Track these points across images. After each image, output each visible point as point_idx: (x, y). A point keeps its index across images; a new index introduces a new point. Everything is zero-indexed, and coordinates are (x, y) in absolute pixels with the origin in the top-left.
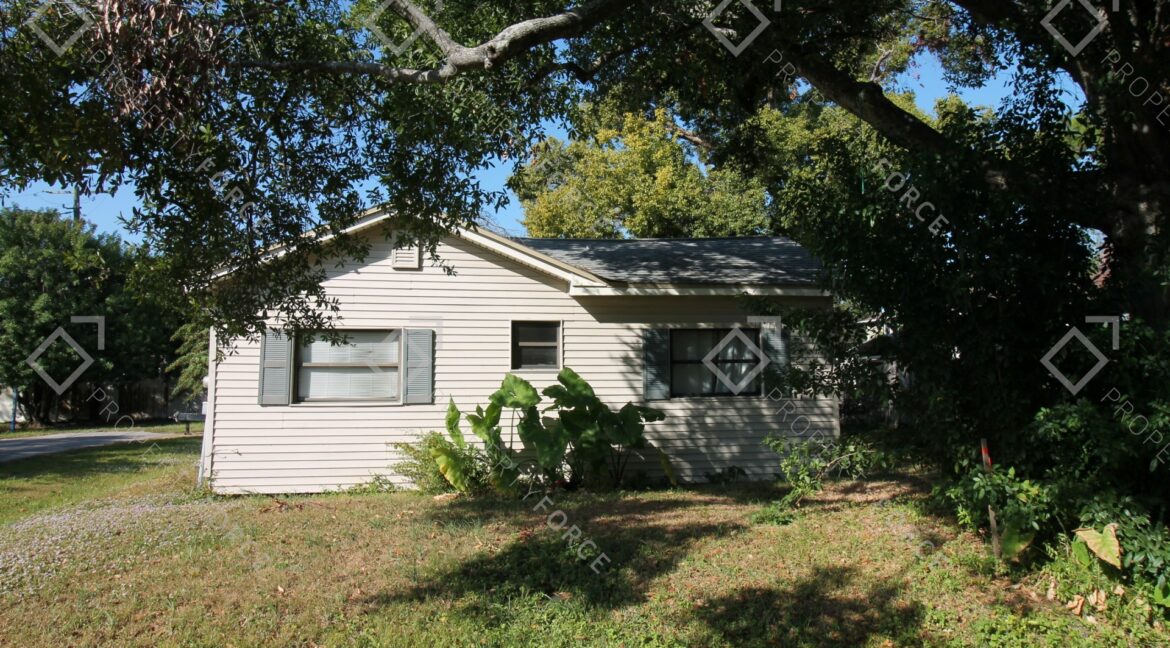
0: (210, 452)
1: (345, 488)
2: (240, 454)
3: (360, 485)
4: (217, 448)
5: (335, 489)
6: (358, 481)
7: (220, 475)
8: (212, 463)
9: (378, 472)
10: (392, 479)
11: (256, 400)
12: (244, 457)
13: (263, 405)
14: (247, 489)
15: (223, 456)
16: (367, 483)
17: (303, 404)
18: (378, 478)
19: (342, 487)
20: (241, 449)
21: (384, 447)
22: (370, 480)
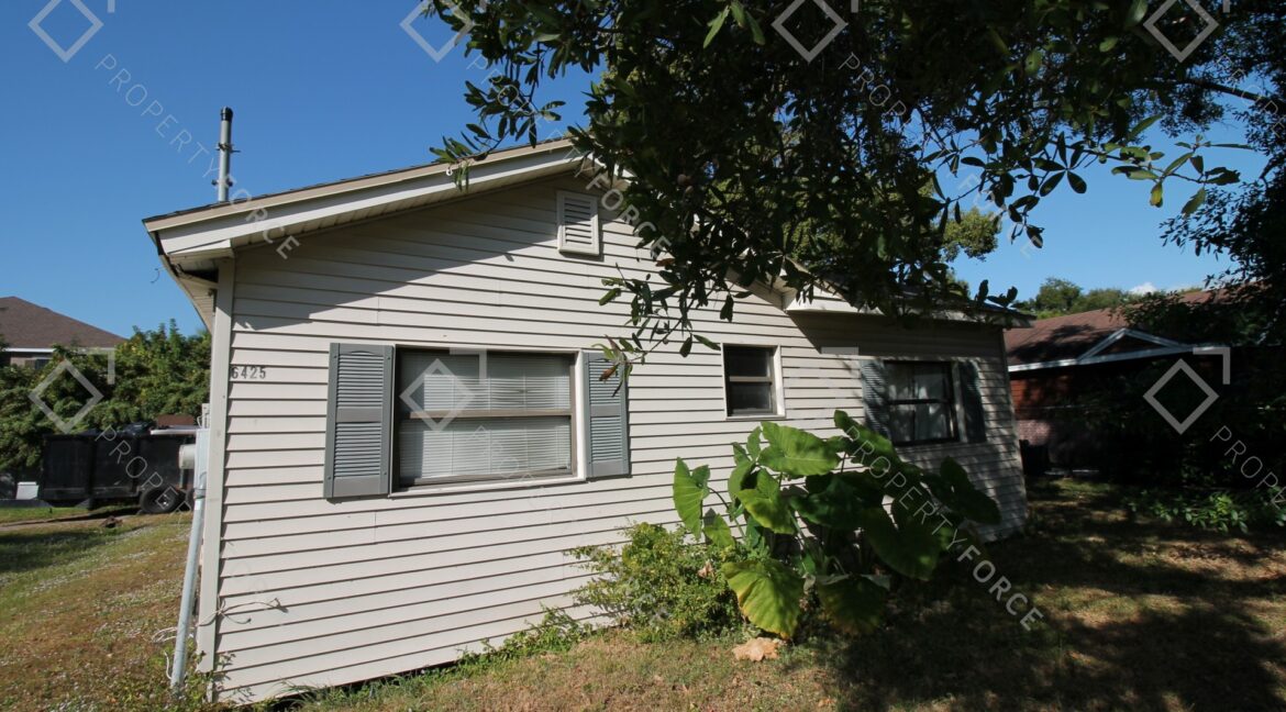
0: (213, 612)
1: (498, 644)
2: (283, 609)
3: (523, 634)
4: (229, 602)
5: (479, 649)
6: (520, 626)
7: (237, 662)
8: (218, 637)
9: (551, 604)
10: (575, 614)
11: (318, 491)
12: (293, 614)
13: (334, 500)
14: (298, 682)
15: (244, 618)
16: (533, 628)
17: (411, 492)
18: (551, 614)
19: (492, 643)
20: (286, 598)
21: (559, 558)
22: (538, 621)
